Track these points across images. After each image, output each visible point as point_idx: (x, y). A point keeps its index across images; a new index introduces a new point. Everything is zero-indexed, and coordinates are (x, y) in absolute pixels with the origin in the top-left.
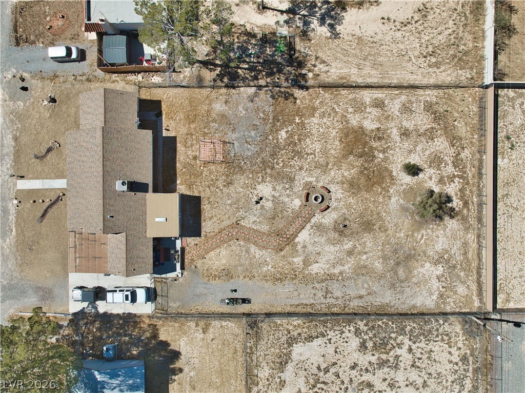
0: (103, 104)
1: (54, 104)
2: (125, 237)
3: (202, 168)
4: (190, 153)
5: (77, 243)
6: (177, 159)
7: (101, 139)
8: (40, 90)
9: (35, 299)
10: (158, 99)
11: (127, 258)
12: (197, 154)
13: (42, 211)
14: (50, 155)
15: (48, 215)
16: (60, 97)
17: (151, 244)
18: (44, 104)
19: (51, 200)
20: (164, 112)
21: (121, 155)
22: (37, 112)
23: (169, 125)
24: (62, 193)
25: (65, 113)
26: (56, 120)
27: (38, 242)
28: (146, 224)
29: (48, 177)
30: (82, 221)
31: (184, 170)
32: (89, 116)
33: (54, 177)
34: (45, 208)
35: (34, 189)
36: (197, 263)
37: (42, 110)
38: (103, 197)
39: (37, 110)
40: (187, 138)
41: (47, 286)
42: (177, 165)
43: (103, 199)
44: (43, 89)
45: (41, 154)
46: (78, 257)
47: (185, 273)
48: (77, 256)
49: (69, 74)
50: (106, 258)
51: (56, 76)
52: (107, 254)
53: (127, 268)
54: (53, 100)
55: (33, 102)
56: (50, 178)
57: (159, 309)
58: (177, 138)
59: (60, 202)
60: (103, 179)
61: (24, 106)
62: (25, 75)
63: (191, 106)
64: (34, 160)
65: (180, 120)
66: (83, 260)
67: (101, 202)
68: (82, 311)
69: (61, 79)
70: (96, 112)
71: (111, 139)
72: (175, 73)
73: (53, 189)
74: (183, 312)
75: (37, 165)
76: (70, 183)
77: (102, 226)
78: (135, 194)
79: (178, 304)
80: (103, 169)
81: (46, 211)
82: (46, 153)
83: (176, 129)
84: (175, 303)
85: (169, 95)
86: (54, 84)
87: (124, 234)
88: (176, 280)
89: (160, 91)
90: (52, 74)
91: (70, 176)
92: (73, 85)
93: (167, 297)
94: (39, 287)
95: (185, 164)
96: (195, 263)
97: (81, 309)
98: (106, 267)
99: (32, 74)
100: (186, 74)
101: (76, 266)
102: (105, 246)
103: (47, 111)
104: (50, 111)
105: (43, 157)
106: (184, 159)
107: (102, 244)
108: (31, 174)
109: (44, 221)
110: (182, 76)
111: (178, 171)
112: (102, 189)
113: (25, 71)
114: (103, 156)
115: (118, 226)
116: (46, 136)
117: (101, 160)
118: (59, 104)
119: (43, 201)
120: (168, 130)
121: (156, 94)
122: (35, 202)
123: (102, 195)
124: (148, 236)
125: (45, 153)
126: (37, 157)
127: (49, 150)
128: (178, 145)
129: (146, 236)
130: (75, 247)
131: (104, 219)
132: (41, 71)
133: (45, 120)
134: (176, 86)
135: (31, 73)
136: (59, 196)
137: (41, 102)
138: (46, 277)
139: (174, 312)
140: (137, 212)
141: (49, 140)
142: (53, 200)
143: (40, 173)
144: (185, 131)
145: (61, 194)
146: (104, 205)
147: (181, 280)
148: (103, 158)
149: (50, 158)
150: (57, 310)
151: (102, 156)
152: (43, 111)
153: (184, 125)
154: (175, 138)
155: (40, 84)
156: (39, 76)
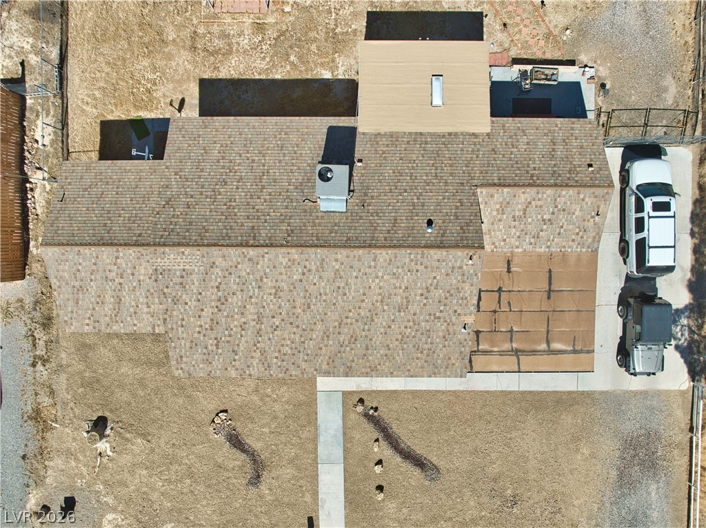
0: (86, 251)
1: (110, 425)
2: (492, 190)
3: (288, 9)
4: (244, 42)
5: (507, 346)
6: (263, 77)
7: (187, 251)
8: (73, 464)
9: (653, 487)
10: (98, 129)
11: (556, 185)
12: (248, 21)
13: (407, 467)
14: (250, 441)
15: (419, 449)
16: (91, 407)
17: (510, 122)
18: (109, 453)
19: (377, 440)
20: (134, 114)
21: (240, 196)
22: (132, 473)
23: (168, 100)
24: (355, 406)
25: (134, 395)
26: (154, 421)
27: (495, 480)
28: (450, 134)
29: (310, 446)
30: (441, 326)
31: (292, 58)
32: (127, 299)
33: (312, 429)
34: (399, 459)
35: (346, 490)
36: (556, 26)
37: (126, 459)
38: (370, 246)
39: (126, 475)
40: (205, 50)
41: (618, 454)
42: (278, 77)
43: (376, 247)
44: (69, 454)
45: (249, 467)
46: (548, 342)
47: (583, 58)
48: (543, 346)
49: (30, 378)
50: (551, 257)
51: (36, 416)
52: (539, 255)
53: (585, 186)
54: (100, 425)
55: (105, 483)
56: (315, 440)
57: (683, 133)
58: (206, 77)
59: (384, 413)
60: (311, 246)
61: (114, 510)
62: (33, 503)
63: (117, 36)
64: (264, 488)
65: (154, 69)
66: (556, 329)
67: (384, 255)
68: (687, 352)
69: (45, 400)
70: (114, 274)
71: (191, 223)
72: (27, 79)
73: (344, 434)
74: (690, 66)
75: (279, 476)
76: (325, 367)
77: (459, 253)
78: (360, 161)
79: (669, 82)
80: (282, 246)
81: (408, 456)
82: (244, 451)
83: (179, 82)
84: (666, 90)
85: (86, 99)
86: (56, 421)
87: (482, 193)
88: (603, 86)
89: (75, 124)
90: (30, 427)
91: (304, 365)
92: (60, 368)
93: (648, 111)
94: (621, 476)
95: (276, 54)
96: (556, 32)
97: (678, 355)
98: (579, 258)
99: (31, 482)
100: (28, 47)
101: (575, 352)
102: (515, 261)
103: (129, 446)
104: (128, 436)
105: (255, 461)
106: (264, 59)
107: (509, 271)
108: (303, 497)
109: (435, 460)
110: (33, 59)
111: (295, 75)
112: (345, 252)
113: (23, 501)
114: (241, 245)
115: (457, 208)
116: (199, 449)
117: (252, 252)
118: (111, 411)
119: (380, 462)
120: (182, 102)
121: (84, 134)
122: (380, 488)
123: (361, 251)
124: (488, 129)
125: (243, 456)
126: (256, 479)
127: (236, 441)
128: (223, 74)
129: (488, 135)
130: (516, 352)
131: (438, 247)
132: (24, 457)
133: (153, 450)
134: (62, 79)
135: (28, 486)
136: (366, 415)
137: (105, 460)
138: (593, 456)
139: (690, 92)
140: (414, 157)
141: (209, 440)
142: (376, 435)
143: (299, 469)
144: (186, 55)
145: (360, 408)
146: (394, 247)
147: (603, 72)
148: (247, 245)
149: (258, 440)
150: (682, 425)
151: (240, 250)
152: (129, 457)
153: (169, 57)
154: (203, 83)
155: (57, 462)
156: (36, 465)
